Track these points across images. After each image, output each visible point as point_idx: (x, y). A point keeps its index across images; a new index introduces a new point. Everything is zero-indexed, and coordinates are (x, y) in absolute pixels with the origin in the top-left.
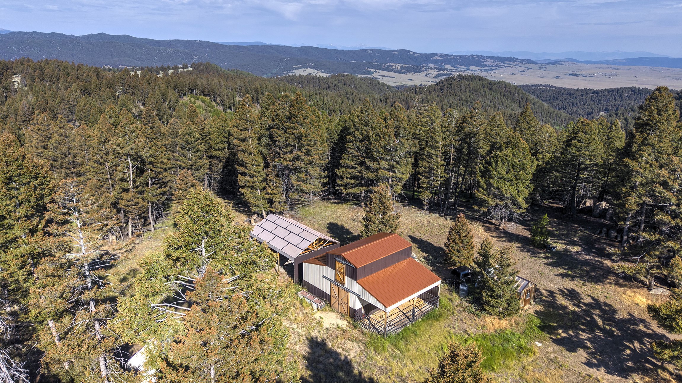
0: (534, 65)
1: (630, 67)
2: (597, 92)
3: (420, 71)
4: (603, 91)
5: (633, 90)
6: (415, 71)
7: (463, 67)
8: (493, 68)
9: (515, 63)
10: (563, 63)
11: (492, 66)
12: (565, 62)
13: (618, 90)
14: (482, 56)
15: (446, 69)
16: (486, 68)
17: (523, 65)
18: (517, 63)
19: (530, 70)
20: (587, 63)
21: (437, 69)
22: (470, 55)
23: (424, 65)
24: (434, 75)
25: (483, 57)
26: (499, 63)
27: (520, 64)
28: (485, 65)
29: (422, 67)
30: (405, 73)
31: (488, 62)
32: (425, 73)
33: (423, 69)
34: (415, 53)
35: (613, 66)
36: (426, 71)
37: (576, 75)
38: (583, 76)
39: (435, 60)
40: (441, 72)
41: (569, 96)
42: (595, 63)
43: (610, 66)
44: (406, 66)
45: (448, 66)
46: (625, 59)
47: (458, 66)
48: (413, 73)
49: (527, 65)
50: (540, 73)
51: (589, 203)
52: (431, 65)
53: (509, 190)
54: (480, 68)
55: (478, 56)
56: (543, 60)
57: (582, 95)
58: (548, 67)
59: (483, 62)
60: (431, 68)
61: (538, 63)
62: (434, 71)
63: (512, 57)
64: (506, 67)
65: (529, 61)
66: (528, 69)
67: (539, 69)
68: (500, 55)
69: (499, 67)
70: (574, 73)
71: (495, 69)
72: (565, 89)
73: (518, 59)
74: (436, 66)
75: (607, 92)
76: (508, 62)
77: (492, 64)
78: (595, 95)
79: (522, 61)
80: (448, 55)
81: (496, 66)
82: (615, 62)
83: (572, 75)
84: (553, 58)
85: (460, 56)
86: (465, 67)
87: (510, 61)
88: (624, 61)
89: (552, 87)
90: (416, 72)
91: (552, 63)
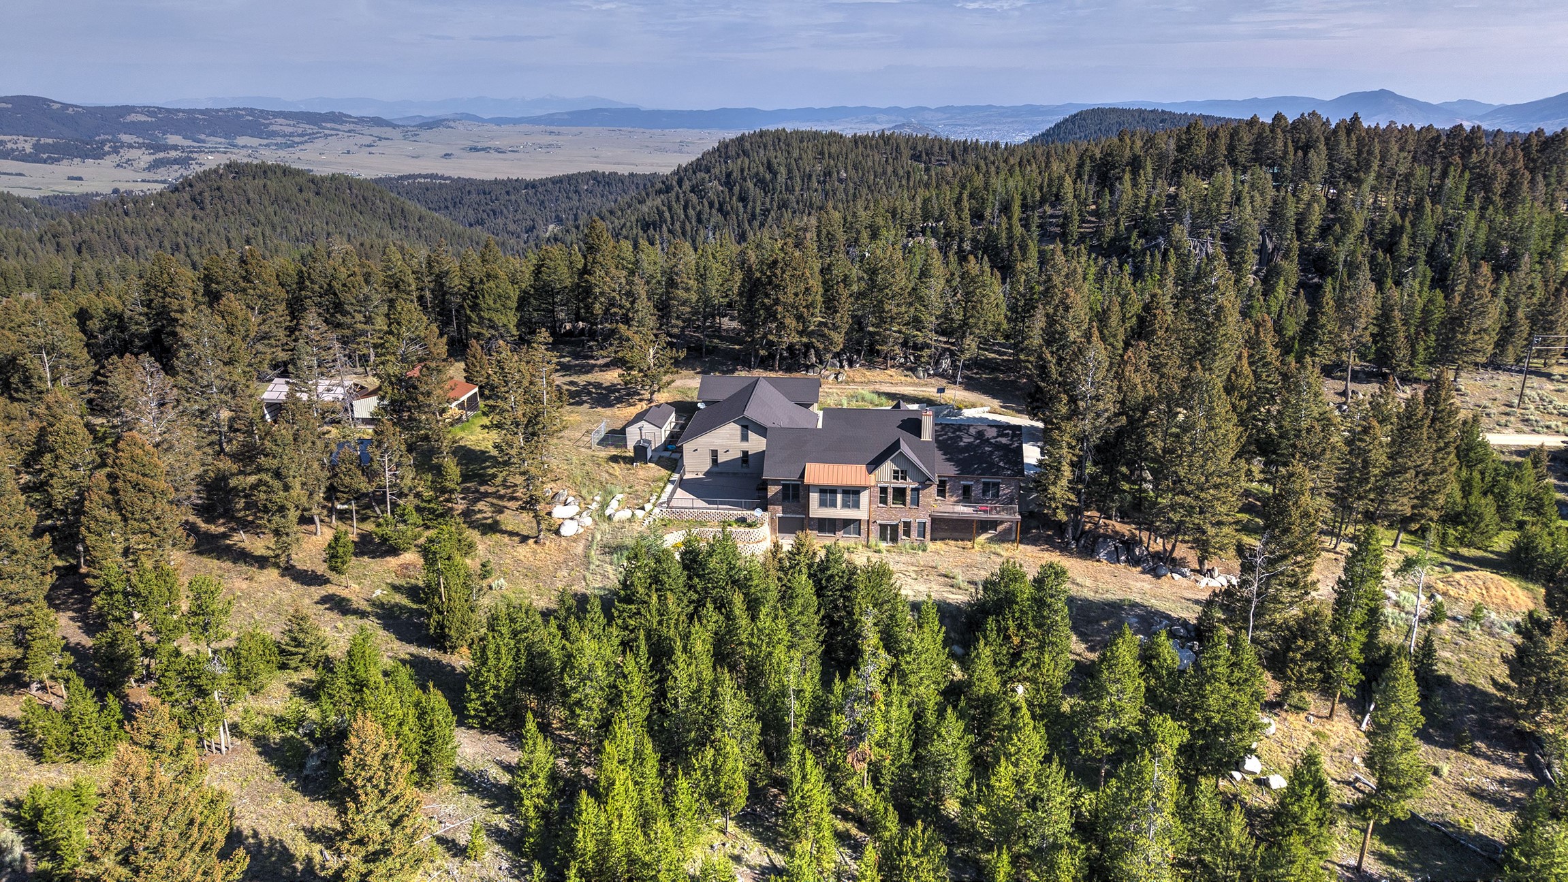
0: (390, 129)
1: (580, 129)
2: (532, 185)
3: (98, 155)
4: (543, 182)
5: (595, 177)
6: (84, 156)
7: (219, 140)
8: (297, 139)
9: (347, 127)
10: (452, 124)
11: (292, 135)
12: (454, 121)
13: (569, 178)
14: (262, 111)
15: (175, 148)
16: (280, 140)
17: (366, 132)
18: (352, 126)
19: (384, 142)
20: (498, 122)
21: (148, 147)
22: (230, 110)
23: (102, 137)
24: (143, 165)
25: (264, 113)
26: (309, 128)
27: (359, 128)
28: (273, 134)
29: (103, 143)
30: (54, 161)
31: (281, 126)
32: (115, 158)
33: (106, 148)
34: (66, 106)
35: (549, 128)
36: (118, 153)
37: (483, 149)
38: (499, 151)
39: (133, 122)
40: (162, 155)
41: (482, 196)
42: (515, 122)
43: (542, 127)
44: (50, 141)
45: (173, 139)
46: (567, 113)
47: (203, 137)
48: (76, 160)
49: (377, 131)
50: (410, 148)
51: (568, 326)
52: (126, 138)
53: (501, 320)
54: (265, 142)
55: (251, 111)
56: (407, 118)
57: (508, 193)
58: (424, 134)
59: (267, 126)
60: (130, 146)
61: (399, 126)
62: (139, 152)
63: (337, 111)
64: (327, 136)
65: (378, 122)
66: (380, 139)
67: (405, 138)
68: (303, 108)
69: (312, 137)
70: (480, 146)
71: (301, 143)
72: (470, 182)
73: (350, 117)
74: (141, 140)
75: (550, 185)
76: (329, 125)
77: (290, 129)
78: (531, 192)
79: (361, 121)
80: (168, 111)
81: (302, 135)
82: (550, 120)
83: (475, 149)
84: (429, 114)
85: (201, 112)
86: (223, 140)
87: (333, 121)
88: (566, 117)
89: (442, 177)
90: (87, 157)
91: (430, 124)
